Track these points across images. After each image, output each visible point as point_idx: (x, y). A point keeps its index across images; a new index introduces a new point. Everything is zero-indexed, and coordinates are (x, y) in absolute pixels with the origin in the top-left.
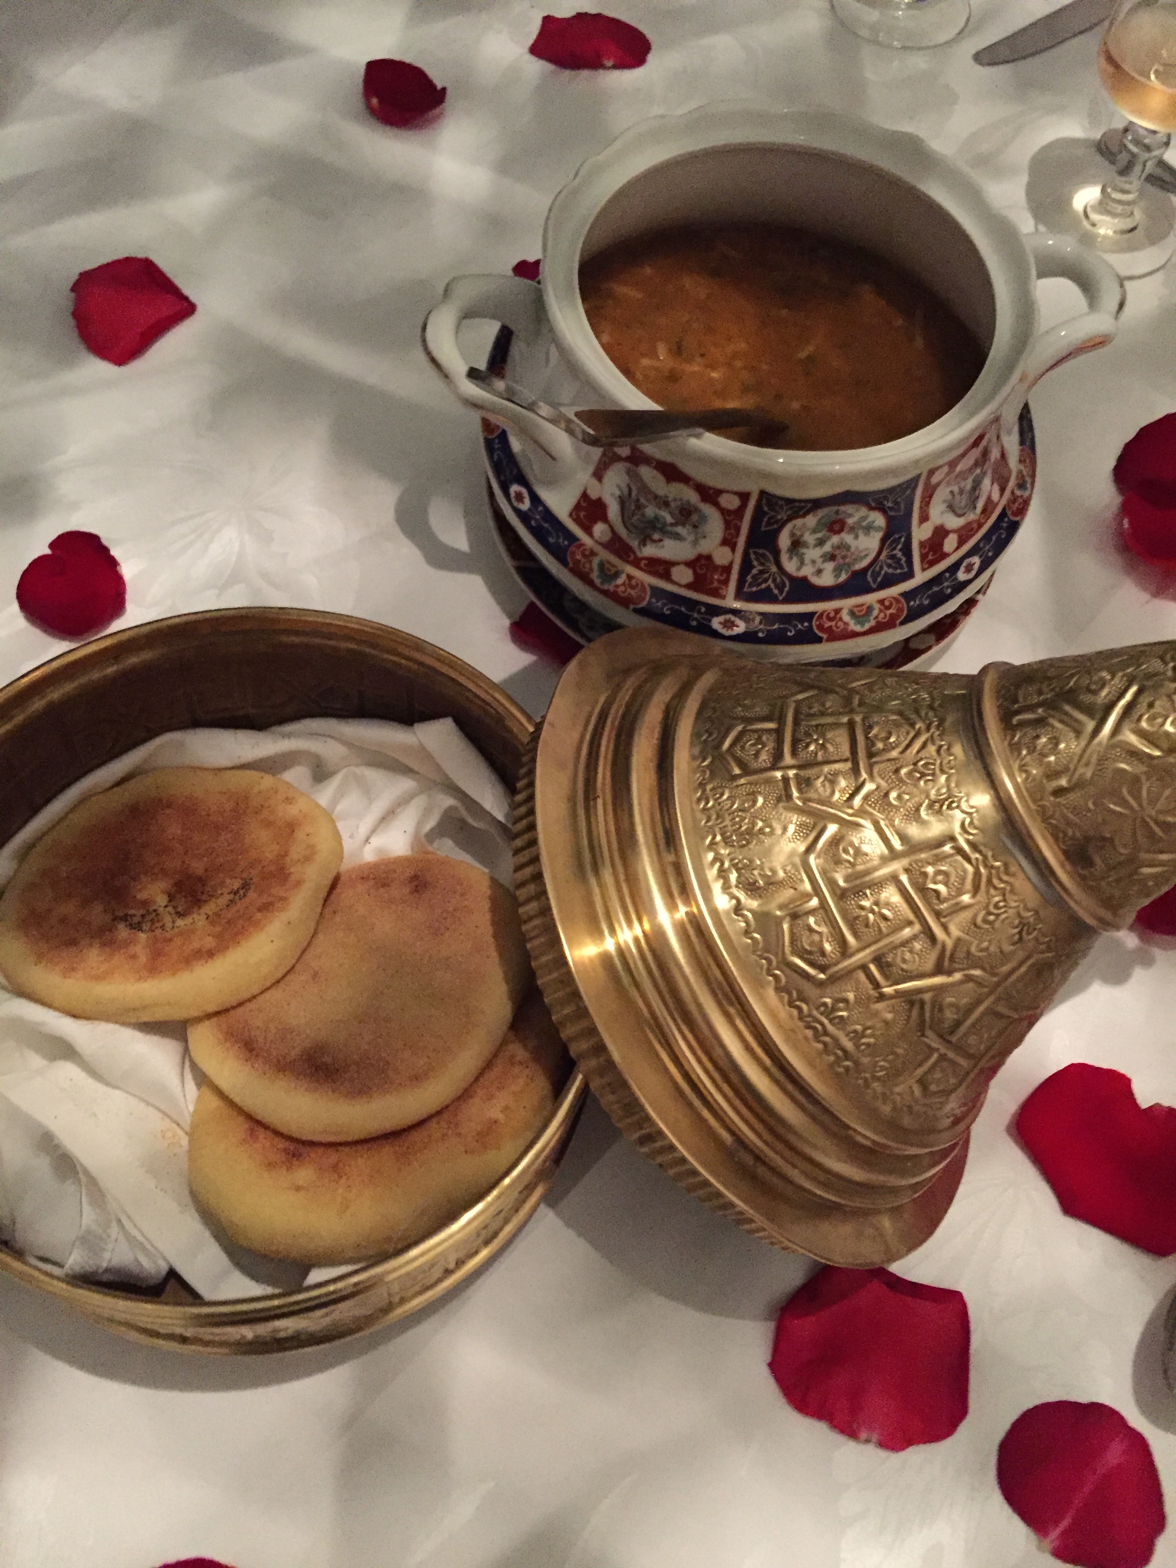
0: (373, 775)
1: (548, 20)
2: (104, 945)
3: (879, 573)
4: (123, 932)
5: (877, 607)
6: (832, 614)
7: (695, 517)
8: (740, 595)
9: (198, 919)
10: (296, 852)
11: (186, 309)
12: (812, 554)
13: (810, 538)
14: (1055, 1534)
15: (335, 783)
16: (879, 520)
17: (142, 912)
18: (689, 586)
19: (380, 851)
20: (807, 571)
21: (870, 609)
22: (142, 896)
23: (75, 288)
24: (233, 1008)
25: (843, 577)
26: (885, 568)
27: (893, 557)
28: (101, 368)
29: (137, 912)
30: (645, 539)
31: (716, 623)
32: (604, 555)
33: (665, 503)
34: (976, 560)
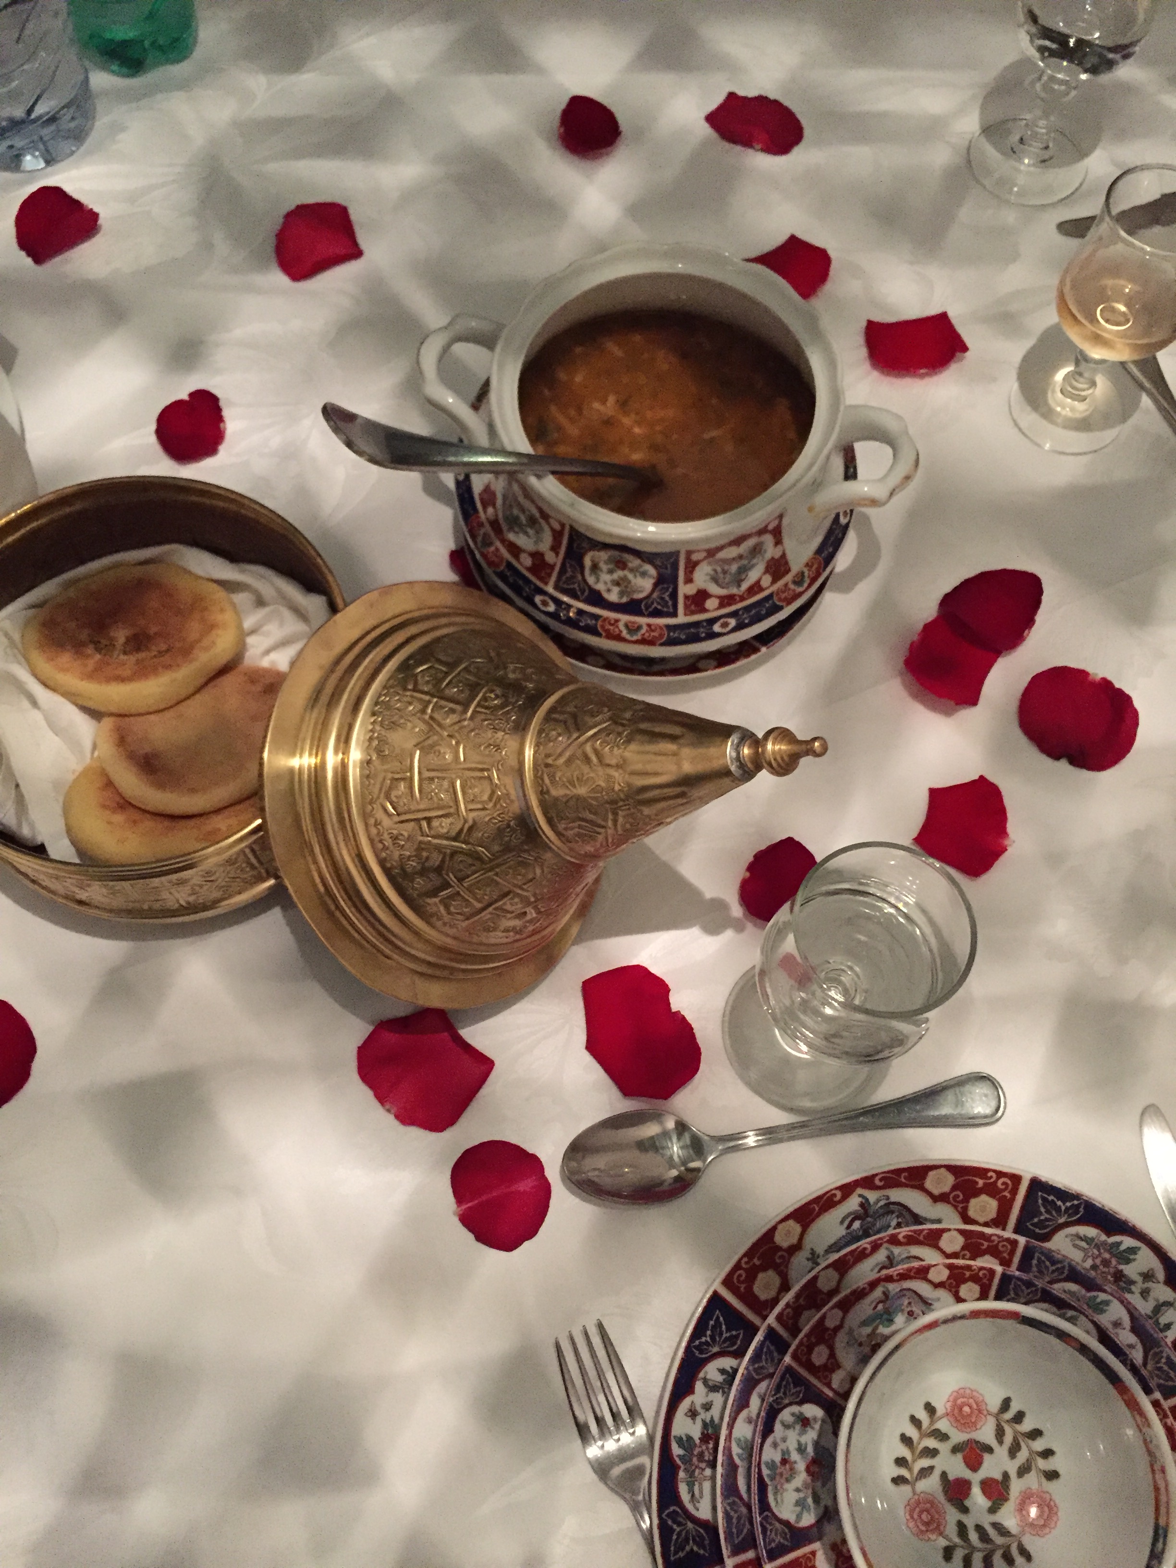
0: (287, 614)
1: (732, 96)
2: (77, 653)
3: (650, 606)
4: (90, 650)
5: (645, 628)
6: (612, 622)
7: (537, 526)
8: (556, 587)
9: (131, 659)
10: (205, 642)
11: (356, 253)
12: (606, 577)
13: (604, 567)
14: (464, 1207)
15: (267, 610)
16: (652, 571)
17: (108, 643)
18: (529, 569)
19: (273, 662)
20: (600, 587)
21: (639, 628)
22: (112, 634)
23: (289, 216)
24: (131, 715)
25: (624, 600)
26: (655, 605)
27: (662, 599)
28: (280, 278)
29: (104, 642)
30: (511, 529)
31: (538, 599)
32: (488, 528)
33: (523, 510)
34: (733, 622)
